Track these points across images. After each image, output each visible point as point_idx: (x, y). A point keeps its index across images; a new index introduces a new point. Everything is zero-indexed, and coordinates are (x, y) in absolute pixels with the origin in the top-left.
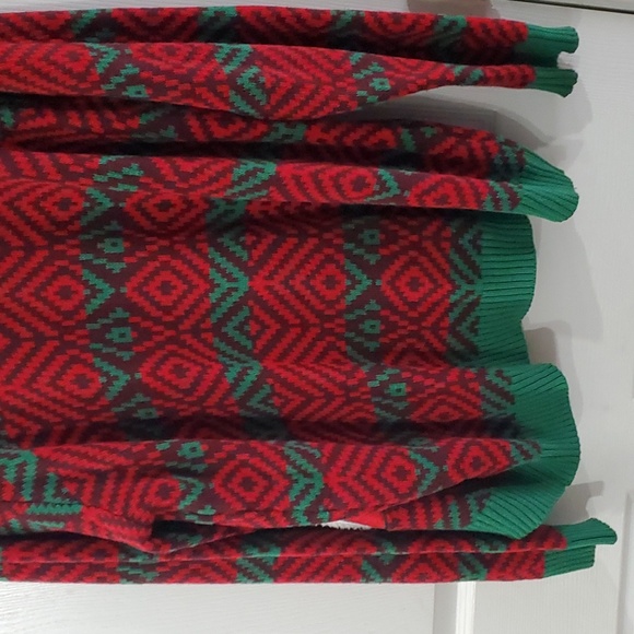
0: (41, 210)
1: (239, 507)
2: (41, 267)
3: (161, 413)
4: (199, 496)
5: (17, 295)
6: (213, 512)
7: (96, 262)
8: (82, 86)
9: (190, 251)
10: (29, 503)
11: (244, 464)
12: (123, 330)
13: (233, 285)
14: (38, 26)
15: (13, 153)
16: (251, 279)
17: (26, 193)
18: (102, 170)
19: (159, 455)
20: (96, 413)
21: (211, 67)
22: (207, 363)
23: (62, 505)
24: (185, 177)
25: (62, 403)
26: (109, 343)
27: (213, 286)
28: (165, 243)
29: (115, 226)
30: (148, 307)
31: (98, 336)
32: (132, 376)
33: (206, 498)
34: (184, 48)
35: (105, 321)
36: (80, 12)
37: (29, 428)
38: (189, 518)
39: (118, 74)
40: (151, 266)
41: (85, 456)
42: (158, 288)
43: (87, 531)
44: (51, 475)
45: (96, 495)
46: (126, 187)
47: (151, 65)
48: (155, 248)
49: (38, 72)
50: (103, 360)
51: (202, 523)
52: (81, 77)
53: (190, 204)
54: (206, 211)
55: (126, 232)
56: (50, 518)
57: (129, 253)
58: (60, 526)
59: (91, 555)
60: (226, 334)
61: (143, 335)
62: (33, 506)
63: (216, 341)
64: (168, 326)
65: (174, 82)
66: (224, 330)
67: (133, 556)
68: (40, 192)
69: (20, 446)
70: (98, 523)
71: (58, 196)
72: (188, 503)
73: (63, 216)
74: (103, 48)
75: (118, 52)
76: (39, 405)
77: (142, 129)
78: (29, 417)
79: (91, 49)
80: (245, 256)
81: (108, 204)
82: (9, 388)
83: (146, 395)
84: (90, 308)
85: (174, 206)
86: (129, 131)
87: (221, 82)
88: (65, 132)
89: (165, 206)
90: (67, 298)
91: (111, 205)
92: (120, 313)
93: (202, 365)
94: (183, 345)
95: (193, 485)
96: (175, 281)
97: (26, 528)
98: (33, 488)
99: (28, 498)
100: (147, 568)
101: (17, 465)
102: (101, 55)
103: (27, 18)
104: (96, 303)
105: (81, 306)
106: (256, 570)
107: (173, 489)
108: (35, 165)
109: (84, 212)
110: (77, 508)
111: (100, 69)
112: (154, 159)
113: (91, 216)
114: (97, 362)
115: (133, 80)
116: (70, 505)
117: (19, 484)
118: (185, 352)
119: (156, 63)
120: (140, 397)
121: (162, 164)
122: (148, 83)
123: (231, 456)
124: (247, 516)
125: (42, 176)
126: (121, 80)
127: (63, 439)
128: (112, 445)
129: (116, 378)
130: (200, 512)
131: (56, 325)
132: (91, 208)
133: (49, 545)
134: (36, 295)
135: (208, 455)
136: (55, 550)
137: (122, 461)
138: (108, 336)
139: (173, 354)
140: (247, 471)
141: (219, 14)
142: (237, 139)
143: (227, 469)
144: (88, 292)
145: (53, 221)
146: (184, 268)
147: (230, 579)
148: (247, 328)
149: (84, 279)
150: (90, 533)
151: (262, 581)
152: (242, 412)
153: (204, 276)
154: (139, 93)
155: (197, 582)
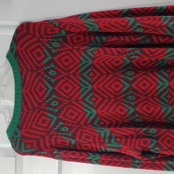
0: (111, 64)
1: (166, 148)
2: (111, 79)
3: (143, 120)
4: (155, 144)
5: (104, 86)
6: (159, 149)
7: (125, 78)
8: (125, 29)
9: (151, 74)
10: (107, 143)
11: (168, 136)
12: (132, 97)
13: (164, 84)
14: (112, 14)
15: (106, 48)
16: (169, 82)
17: (108, 59)
18: (129, 52)
19: (143, 132)
20: (124, 119)
21: (160, 22)
22: (156, 106)
23: (116, 144)
24: (152, 53)
25: (116, 116)
26: (128, 100)
27: (158, 84)
28: (145, 72)
29: (130, 68)
30: (139, 90)
31: (125, 98)
32: (135, 109)
33: (157, 145)
34: (152, 17)
35: (127, 94)
36: (123, 10)
37: (107, 123)
38: (152, 150)
39: (135, 25)
40: (141, 79)
41: (123, 131)
42: (142, 85)
43: (123, 152)
44: (113, 136)
45: (126, 142)
46: (135, 56)
47: (144, 22)
48: (142, 74)
49: (113, 26)
50: (127, 105)
51: (155, 152)
52: (125, 27)
53: (151, 61)
54: (156, 63)
55: (133, 69)
56: (113, 148)
57: (134, 75)
58: (116, 150)
59: (123, 159)
60: (161, 98)
61: (137, 98)
62: (108, 144)
63: (158, 100)
64: (144, 95)
65: (150, 27)
66: (161, 97)
67: (135, 160)
68: (111, 58)
69: (104, 127)
70: (126, 150)
71: (116, 60)
72: (152, 146)
73: (117, 65)
74: (130, 19)
75: (135, 20)
76: (109, 116)
77: (140, 41)
78: (107, 120)
79: (127, 19)
80: (168, 75)
81: (129, 62)
82: (102, 111)
83: (138, 115)
84: (123, 90)
85: (147, 62)
86: (136, 41)
87: (163, 26)
88: (120, 42)
89: (144, 62)
90: (117, 87)
91: (130, 62)
92: (131, 92)
93: (155, 107)
94: (149, 101)
95: (153, 141)
96: (147, 83)
97: (106, 150)
98: (108, 139)
99: (107, 142)
100: (138, 164)
101: (104, 133)
102: (130, 20)
103: (109, 12)
104: (125, 89)
105: (121, 90)
106: (169, 168)
107: (148, 142)
108: (111, 51)
109: (122, 64)
110: (121, 146)
111: (130, 24)
112: (144, 49)
113: (124, 65)
114: (125, 105)
115: (139, 27)
116: (118, 144)
117: (105, 137)
118: (149, 103)
119: (145, 22)
120: (137, 115)
121: (146, 50)
122: (143, 28)
123: (164, 133)
124: (169, 151)
125: (113, 54)
126: (135, 27)
127: (115, 126)
128: (130, 128)
129: (130, 110)
130: (155, 149)
131: (114, 95)
132: (124, 63)
133: (112, 155)
134: (109, 87)
135: (157, 132)
136: (114, 157)
137: (133, 133)
138: (128, 98)
139: (146, 103)
140: (168, 138)
141: (161, 8)
142: (167, 42)
143: (163, 137)
144: (123, 86)
145: (114, 67)
146: (150, 79)
147: (162, 169)
148: (167, 96)
149: (122, 82)
150: (124, 153)
151: (170, 171)
152: (166, 121)
153: (155, 81)
154: (140, 30)
155: (152, 169)
